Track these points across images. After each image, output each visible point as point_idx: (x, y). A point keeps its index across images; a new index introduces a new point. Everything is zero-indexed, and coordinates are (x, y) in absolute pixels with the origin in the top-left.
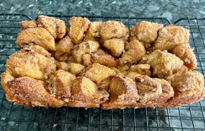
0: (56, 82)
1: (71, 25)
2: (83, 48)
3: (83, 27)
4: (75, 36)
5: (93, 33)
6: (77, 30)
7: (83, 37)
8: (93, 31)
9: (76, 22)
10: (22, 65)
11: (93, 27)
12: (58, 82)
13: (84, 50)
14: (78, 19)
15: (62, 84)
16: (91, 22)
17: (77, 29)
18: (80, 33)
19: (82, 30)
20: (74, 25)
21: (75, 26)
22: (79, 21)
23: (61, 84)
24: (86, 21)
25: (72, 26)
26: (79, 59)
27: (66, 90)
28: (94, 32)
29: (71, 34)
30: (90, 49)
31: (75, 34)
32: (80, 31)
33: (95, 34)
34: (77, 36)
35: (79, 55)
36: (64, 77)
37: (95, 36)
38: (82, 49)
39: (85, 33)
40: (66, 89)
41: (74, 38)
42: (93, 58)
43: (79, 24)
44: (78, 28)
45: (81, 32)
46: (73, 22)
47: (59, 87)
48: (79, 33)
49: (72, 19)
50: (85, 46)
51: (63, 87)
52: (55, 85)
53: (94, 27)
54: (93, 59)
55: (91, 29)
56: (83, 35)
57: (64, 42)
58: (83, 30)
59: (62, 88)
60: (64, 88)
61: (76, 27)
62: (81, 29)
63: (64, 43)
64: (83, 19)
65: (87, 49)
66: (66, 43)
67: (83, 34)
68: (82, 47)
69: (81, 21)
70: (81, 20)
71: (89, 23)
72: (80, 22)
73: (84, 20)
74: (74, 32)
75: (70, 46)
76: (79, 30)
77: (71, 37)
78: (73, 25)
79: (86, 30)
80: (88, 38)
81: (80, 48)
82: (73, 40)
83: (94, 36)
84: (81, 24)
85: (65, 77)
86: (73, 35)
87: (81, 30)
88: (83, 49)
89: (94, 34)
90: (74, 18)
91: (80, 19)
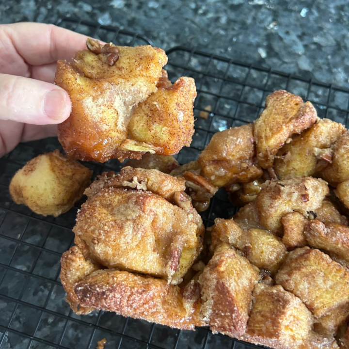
0: (217, 292)
1: (269, 105)
2: (291, 197)
3: (294, 121)
4: (266, 133)
5: (316, 147)
6: (278, 123)
7: (285, 142)
8: (318, 142)
9: (283, 104)
10: (113, 237)
11: (321, 133)
12: (220, 293)
13: (290, 203)
14: (290, 99)
15: (229, 302)
16: (319, 119)
17: (280, 119)
18: (282, 133)
19: (288, 127)
20: (276, 109)
21: (276, 112)
22: (292, 104)
23: (227, 300)
24: (308, 110)
25: (270, 108)
26: (273, 222)
27: (237, 323)
28: (320, 144)
29: (260, 126)
30: (307, 204)
31: (268, 129)
32: (284, 127)
33: (320, 150)
34: (270, 134)
35: (276, 211)
36: (236, 279)
37: (319, 155)
38: (288, 199)
39: (294, 136)
40: (239, 321)
41: (263, 135)
42: (312, 232)
43: (289, 110)
44: (282, 117)
45: (285, 131)
46: (276, 101)
47: (221, 307)
48: (279, 132)
49: (279, 93)
50: (296, 195)
51: (232, 311)
52: (212, 297)
53: (323, 134)
54: (310, 234)
55: (315, 137)
56: (287, 139)
57: (233, 135)
58: (291, 127)
59: (229, 314)
60: (234, 315)
61: (278, 114)
62: (288, 123)
63: (231, 137)
64: (303, 104)
65: (300, 203)
66: (235, 138)
67: (288, 135)
68: (290, 194)
69: (296, 107)
70: (297, 104)
71: (314, 120)
72: (291, 108)
73: (306, 106)
74: (268, 124)
75: (243, 150)
76: (283, 123)
77: (256, 131)
78: (273, 106)
79: (298, 131)
80: (299, 154)
81: (284, 196)
82: (258, 140)
83: (316, 155)
84: (294, 113)
85: (239, 281)
86: (263, 129)
87: (286, 127)
88: (290, 201)
89: (317, 150)
90: (283, 94)
91: (297, 102)
